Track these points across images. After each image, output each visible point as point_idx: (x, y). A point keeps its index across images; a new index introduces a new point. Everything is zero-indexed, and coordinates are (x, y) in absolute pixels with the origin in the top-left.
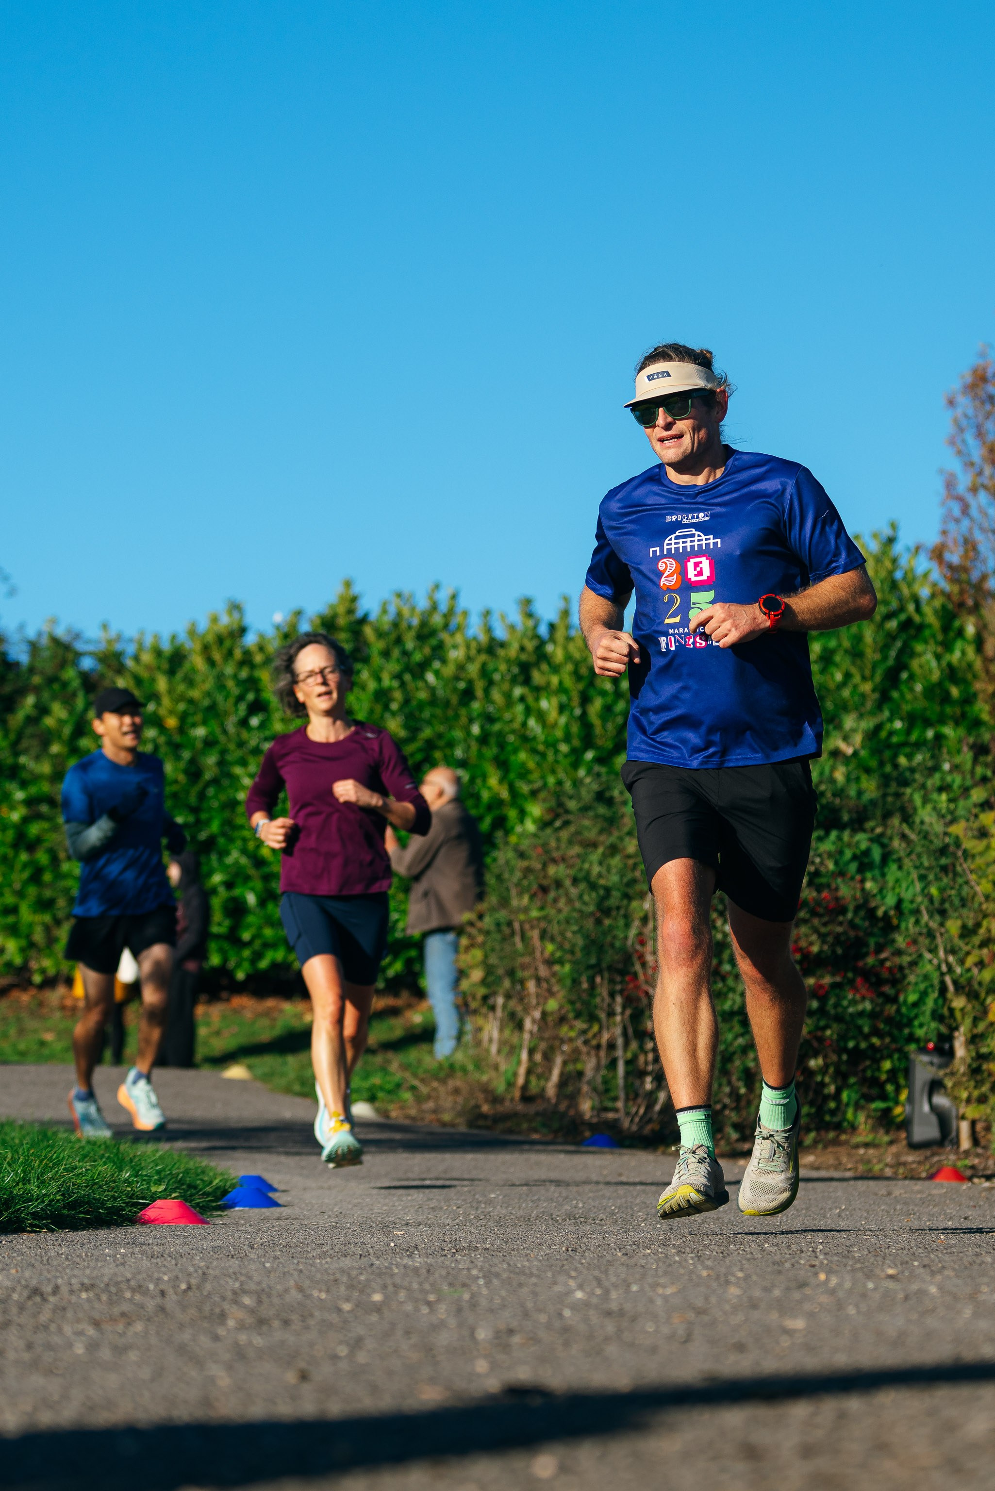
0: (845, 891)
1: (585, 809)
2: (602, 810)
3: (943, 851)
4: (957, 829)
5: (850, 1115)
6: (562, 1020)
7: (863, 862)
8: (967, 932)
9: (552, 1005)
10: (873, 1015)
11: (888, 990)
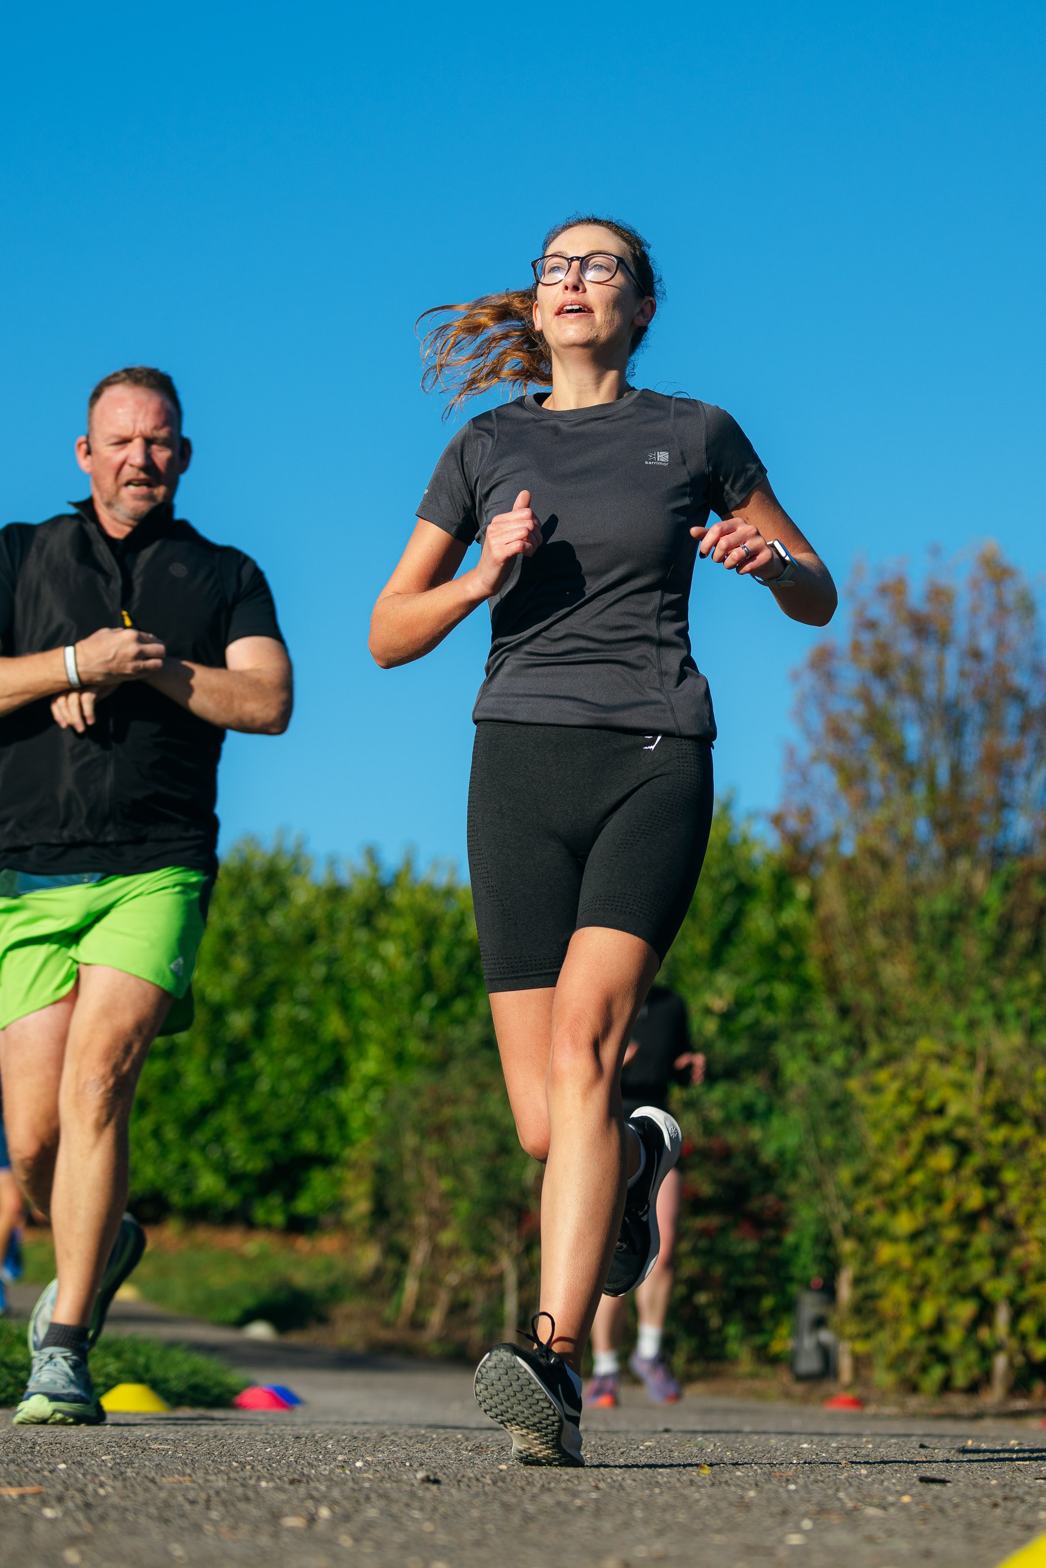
0: (732, 1138)
1: (471, 1053)
2: (486, 1054)
3: (834, 1105)
4: (854, 1084)
5: (733, 1347)
6: (454, 1251)
7: (749, 1113)
8: (859, 1180)
9: (447, 1237)
10: (758, 1256)
11: (771, 1233)
